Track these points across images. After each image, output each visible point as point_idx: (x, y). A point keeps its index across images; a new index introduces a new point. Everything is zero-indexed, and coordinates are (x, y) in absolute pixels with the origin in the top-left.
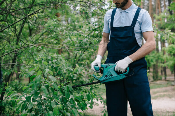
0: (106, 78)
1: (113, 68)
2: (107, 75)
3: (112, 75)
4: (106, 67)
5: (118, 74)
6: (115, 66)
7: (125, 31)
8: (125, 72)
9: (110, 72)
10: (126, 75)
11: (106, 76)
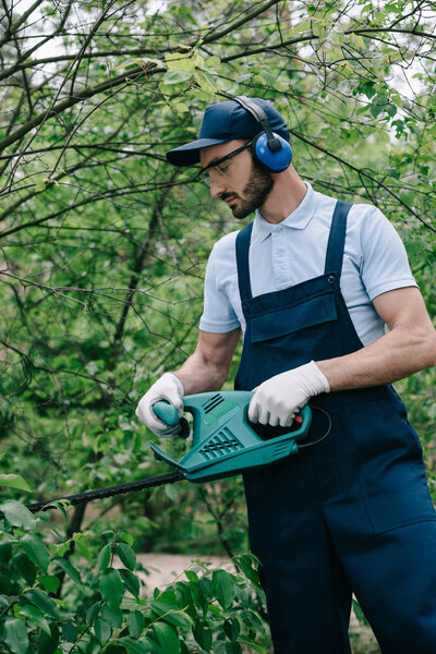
0: (211, 458)
1: (239, 411)
2: (215, 442)
3: (239, 444)
4: (208, 409)
5: (265, 440)
6: (250, 399)
7: (305, 304)
8: (296, 425)
9: (226, 429)
10: (298, 440)
11: (211, 448)
